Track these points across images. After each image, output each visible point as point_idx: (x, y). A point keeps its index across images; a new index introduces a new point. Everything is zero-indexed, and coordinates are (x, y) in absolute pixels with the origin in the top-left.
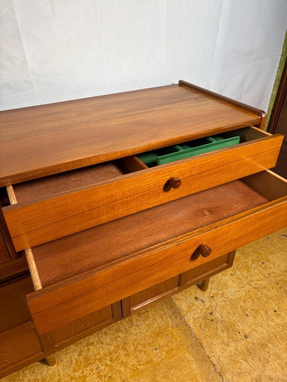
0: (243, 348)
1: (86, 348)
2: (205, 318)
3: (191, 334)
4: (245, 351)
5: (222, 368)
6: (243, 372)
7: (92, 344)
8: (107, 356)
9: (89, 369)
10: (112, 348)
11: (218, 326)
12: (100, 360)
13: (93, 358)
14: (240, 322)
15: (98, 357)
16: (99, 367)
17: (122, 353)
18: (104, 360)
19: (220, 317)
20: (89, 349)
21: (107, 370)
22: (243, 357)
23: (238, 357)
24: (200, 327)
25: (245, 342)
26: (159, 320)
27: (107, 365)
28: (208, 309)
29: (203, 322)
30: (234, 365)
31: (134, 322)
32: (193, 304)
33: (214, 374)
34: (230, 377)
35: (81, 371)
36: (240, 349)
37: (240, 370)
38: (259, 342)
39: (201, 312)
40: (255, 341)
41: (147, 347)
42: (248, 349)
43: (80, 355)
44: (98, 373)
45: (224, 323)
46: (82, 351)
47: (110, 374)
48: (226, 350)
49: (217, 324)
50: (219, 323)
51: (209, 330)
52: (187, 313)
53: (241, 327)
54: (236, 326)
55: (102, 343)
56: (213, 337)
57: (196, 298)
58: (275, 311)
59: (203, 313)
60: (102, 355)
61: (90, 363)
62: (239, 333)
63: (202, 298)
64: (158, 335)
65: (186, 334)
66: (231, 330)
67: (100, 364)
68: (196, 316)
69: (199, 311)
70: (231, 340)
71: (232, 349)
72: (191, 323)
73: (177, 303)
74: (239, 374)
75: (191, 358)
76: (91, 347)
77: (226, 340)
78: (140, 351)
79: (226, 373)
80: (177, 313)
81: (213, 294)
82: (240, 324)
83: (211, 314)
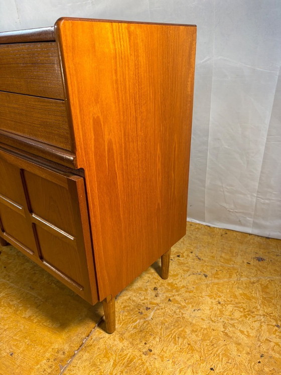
0: (128, 355)
2: (138, 306)
4: (126, 360)
5: (91, 345)
6: (98, 368)
11: (138, 321)
14: (160, 338)
19: (151, 317)
22: (117, 361)
23: (114, 355)
24: (125, 307)
25: (138, 355)
28: (151, 303)
29: (132, 307)
30: (102, 356)
32: (146, 290)
33: (79, 340)
34: (85, 358)
36: (125, 352)
37: (99, 363)
38: (150, 369)
39: (143, 300)
40: (148, 364)
42: (131, 361)
45: (147, 324)
48: (114, 340)
49: (140, 319)
50: (142, 321)
51: (126, 316)
53: (154, 342)
54: (152, 337)
56: (121, 323)
57: (155, 289)
59: (143, 302)
62: (145, 344)
63: (160, 293)
66: (143, 334)
68: (134, 298)
69: (143, 298)
70: (131, 340)
71: (120, 345)
74: (94, 365)
79: (88, 352)
81: (175, 299)
82: (158, 340)
83: (147, 309)
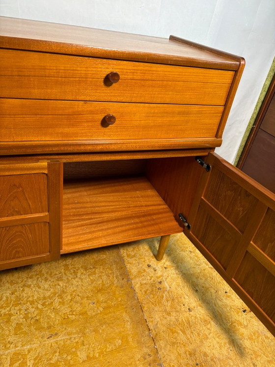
0: (184, 320)
1: (22, 289)
2: (152, 285)
3: (134, 297)
4: (185, 323)
5: (157, 334)
6: (178, 343)
7: (29, 286)
8: (40, 300)
9: (17, 308)
10: (48, 294)
11: (164, 295)
12: (32, 303)
13: (25, 300)
14: (187, 295)
15: (31, 299)
16: (28, 309)
17: (57, 300)
18: (36, 303)
19: (168, 287)
20: (23, 290)
21: (36, 313)
22: (182, 329)
23: (177, 327)
24: (146, 292)
25: (188, 315)
26: (105, 278)
27: (37, 308)
28: (158, 278)
29: (150, 289)
30: (171, 334)
31: (79, 275)
32: (144, 270)
33: (147, 338)
34: (163, 345)
35: (8, 309)
36: (180, 320)
37: (175, 340)
38: (202, 317)
39: (151, 279)
40: (198, 316)
41: (85, 300)
42: (189, 322)
43: (13, 294)
44: (25, 314)
45: (171, 293)
46: (16, 291)
47: (38, 318)
48: (166, 318)
49: (164, 293)
50: (166, 293)
51: (154, 297)
52: (135, 277)
53: (187, 300)
54: (183, 298)
55: (40, 288)
56: (156, 304)
57: (149, 266)
58: (226, 292)
59: (152, 280)
60: (35, 298)
61: (21, 303)
62: (184, 305)
63: (154, 267)
64: (99, 291)
65: (128, 296)
66: (176, 301)
67: (31, 306)
68: (144, 282)
69: (149, 278)
70: (174, 310)
71: (173, 319)
72: (137, 287)
73: (128, 266)
74: (173, 344)
75: (127, 318)
76: (26, 289)
77: (168, 309)
78: (77, 302)
79: (161, 340)
80: (125, 274)
81: (167, 265)
82: (187, 297)
83: (160, 283)
